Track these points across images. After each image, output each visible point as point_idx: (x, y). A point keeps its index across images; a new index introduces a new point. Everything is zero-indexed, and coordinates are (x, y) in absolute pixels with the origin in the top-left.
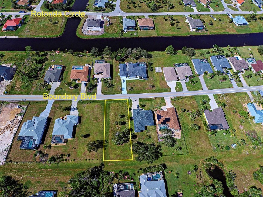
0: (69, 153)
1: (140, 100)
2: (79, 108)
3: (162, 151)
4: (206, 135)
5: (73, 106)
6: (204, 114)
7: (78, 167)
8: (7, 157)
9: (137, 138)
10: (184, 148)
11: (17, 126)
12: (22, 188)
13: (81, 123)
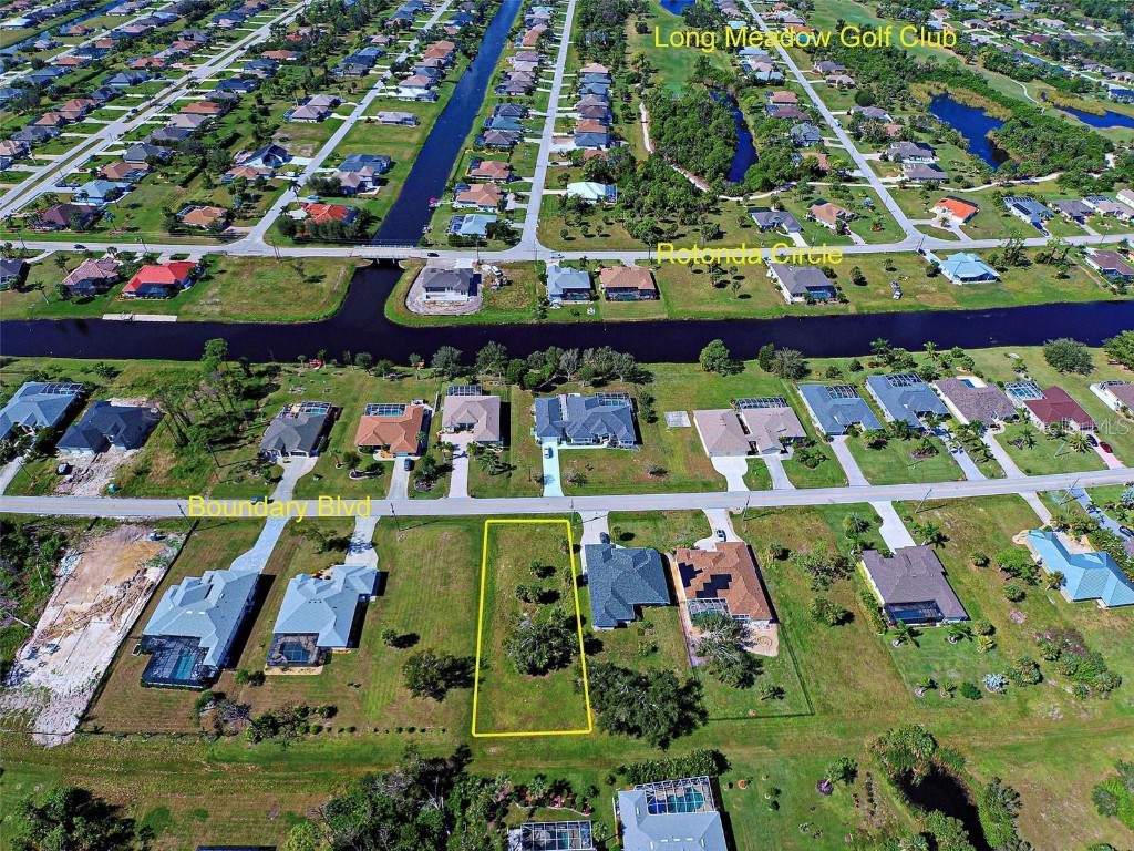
0: (331, 704)
1: (613, 517)
2: (381, 544)
3: (707, 703)
4: (879, 644)
5: (359, 535)
6: (862, 566)
7: (365, 760)
8: (83, 716)
9: (601, 650)
10: (795, 692)
11: (141, 602)
12: (132, 835)
13: (386, 597)
